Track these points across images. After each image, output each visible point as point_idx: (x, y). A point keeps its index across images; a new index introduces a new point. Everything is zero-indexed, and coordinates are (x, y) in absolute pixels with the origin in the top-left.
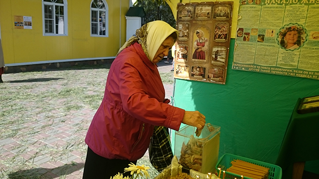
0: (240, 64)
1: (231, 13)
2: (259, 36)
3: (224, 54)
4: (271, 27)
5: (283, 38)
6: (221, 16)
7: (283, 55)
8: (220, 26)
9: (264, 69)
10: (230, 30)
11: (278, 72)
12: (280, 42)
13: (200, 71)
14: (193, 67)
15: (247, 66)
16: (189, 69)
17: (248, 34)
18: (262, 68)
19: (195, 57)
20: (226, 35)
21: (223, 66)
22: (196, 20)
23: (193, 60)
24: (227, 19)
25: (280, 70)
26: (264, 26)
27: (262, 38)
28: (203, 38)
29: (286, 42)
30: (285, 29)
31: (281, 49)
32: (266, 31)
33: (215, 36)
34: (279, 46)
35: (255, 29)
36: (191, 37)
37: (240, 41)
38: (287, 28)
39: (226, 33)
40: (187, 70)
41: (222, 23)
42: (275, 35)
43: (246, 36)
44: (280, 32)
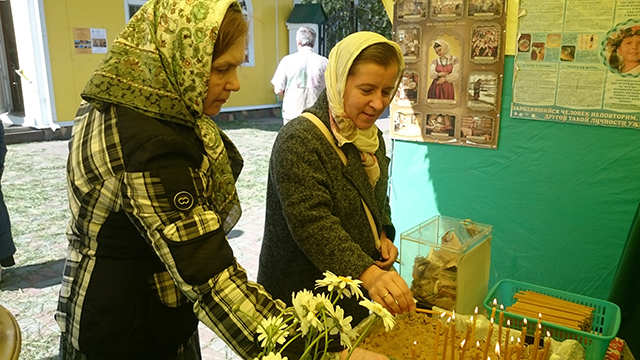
0: (527, 106)
1: (504, 4)
2: (564, 48)
3: (492, 88)
4: (589, 30)
5: (615, 51)
6: (484, 12)
7: (616, 86)
8: (483, 31)
9: (576, 117)
10: (503, 37)
11: (606, 122)
12: (608, 58)
13: (443, 123)
14: (428, 116)
15: (541, 110)
16: (420, 119)
17: (540, 45)
18: (573, 113)
19: (432, 94)
20: (496, 48)
21: (491, 112)
22: (432, 21)
24: (497, 16)
25: (611, 116)
26: (575, 28)
27: (570, 52)
28: (448, 56)
29: (621, 58)
30: (618, 32)
31: (610, 74)
32: (579, 39)
33: (473, 51)
34: (608, 67)
35: (555, 35)
36: (423, 55)
37: (524, 59)
38: (622, 31)
39: (495, 45)
40: (417, 121)
41: (487, 24)
42: (597, 47)
43: (537, 50)
44: (607, 39)
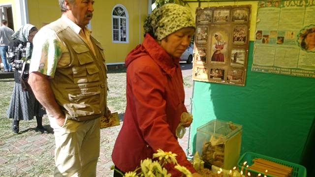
0: (260, 66)
1: (249, 16)
2: (279, 38)
3: (243, 57)
4: (291, 29)
5: (304, 40)
6: (239, 19)
7: (304, 57)
8: (239, 29)
10: (248, 32)
11: (299, 74)
13: (218, 73)
14: (212, 70)
15: (267, 68)
17: (267, 36)
18: (282, 70)
19: (213, 59)
20: (245, 37)
22: (214, 24)
23: (212, 62)
24: (246, 22)
25: (301, 71)
26: (284, 28)
27: (281, 40)
28: (221, 41)
29: (307, 43)
30: (305, 31)
31: (301, 51)
32: (286, 33)
33: (234, 38)
35: (274, 31)
36: (209, 40)
37: (259, 43)
38: (307, 30)
40: (206, 72)
42: (295, 37)
43: (265, 38)
44: (300, 34)
